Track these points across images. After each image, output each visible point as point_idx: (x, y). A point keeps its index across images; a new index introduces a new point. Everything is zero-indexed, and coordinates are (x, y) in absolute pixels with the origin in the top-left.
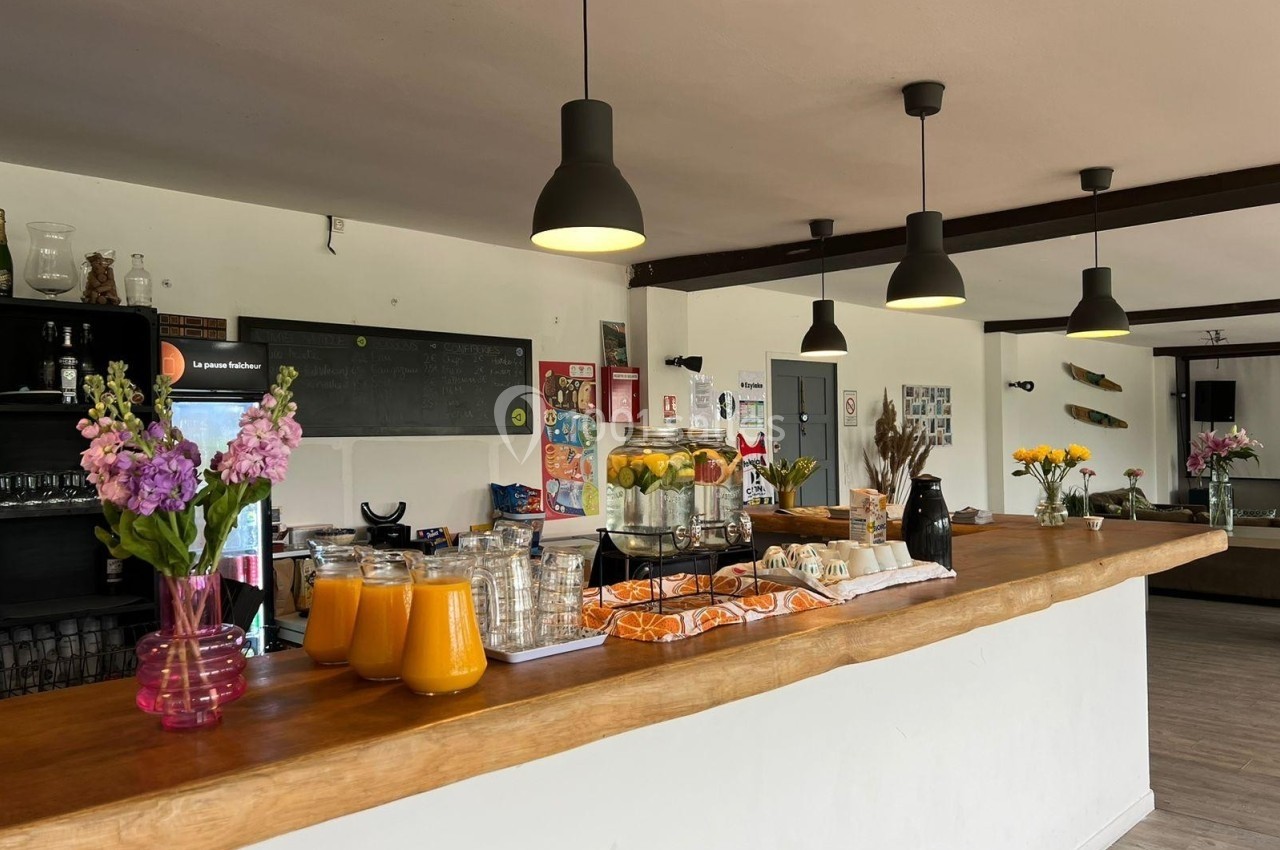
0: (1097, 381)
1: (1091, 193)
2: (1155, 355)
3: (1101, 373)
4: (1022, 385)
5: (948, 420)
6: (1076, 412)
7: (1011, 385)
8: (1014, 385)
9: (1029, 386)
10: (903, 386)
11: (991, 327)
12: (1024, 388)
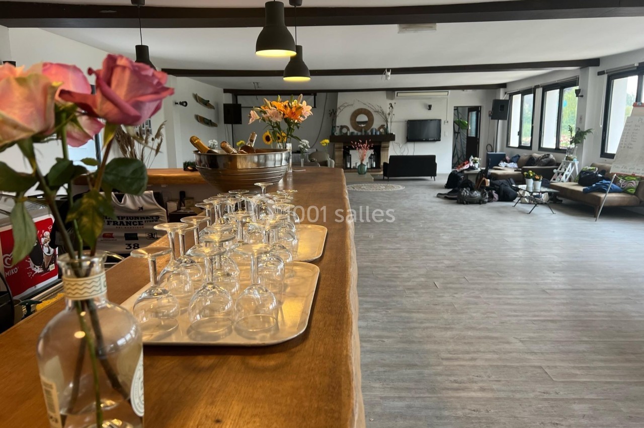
0: (206, 104)
1: (294, 7)
2: (224, 92)
3: (207, 100)
4: (181, 104)
5: (150, 121)
7: (176, 103)
8: (177, 103)
9: (185, 104)
12: (183, 105)
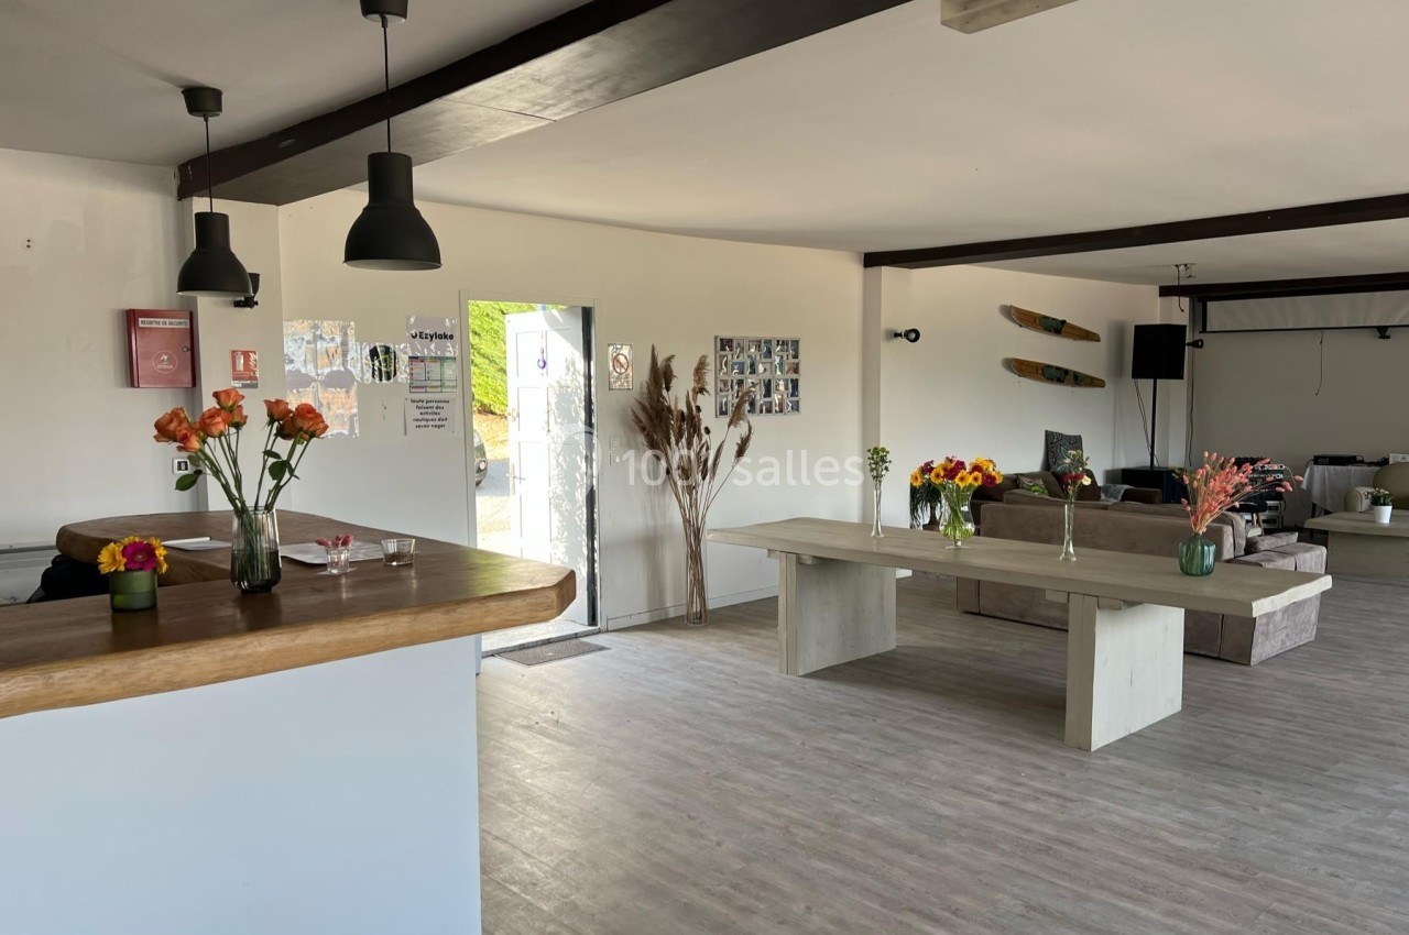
0: (1056, 327)
2: (1160, 295)
3: (1062, 318)
4: (908, 335)
5: (796, 381)
6: (1021, 368)
7: (897, 335)
8: (900, 335)
9: (913, 336)
10: (716, 337)
11: (872, 260)
12: (909, 338)
